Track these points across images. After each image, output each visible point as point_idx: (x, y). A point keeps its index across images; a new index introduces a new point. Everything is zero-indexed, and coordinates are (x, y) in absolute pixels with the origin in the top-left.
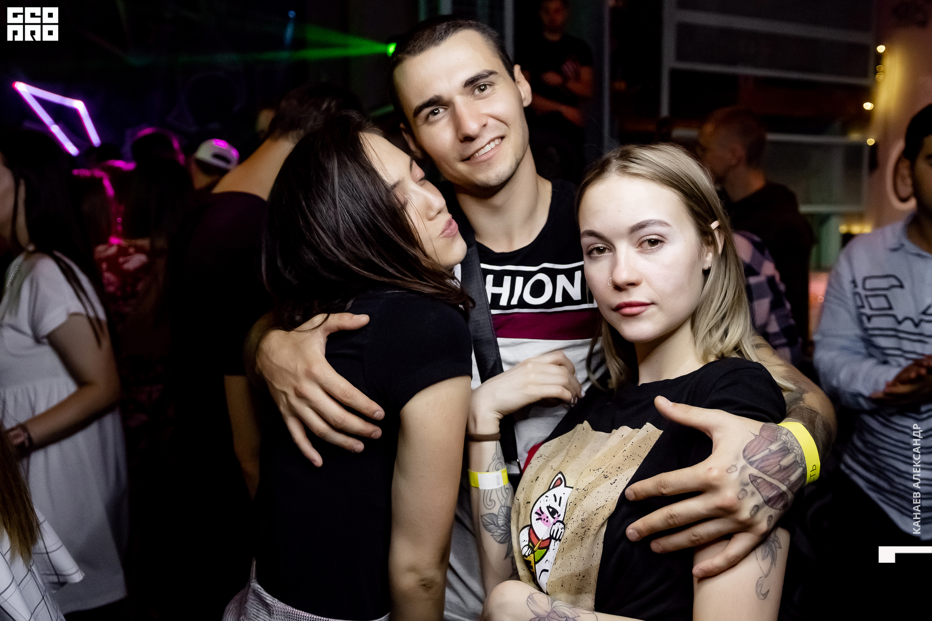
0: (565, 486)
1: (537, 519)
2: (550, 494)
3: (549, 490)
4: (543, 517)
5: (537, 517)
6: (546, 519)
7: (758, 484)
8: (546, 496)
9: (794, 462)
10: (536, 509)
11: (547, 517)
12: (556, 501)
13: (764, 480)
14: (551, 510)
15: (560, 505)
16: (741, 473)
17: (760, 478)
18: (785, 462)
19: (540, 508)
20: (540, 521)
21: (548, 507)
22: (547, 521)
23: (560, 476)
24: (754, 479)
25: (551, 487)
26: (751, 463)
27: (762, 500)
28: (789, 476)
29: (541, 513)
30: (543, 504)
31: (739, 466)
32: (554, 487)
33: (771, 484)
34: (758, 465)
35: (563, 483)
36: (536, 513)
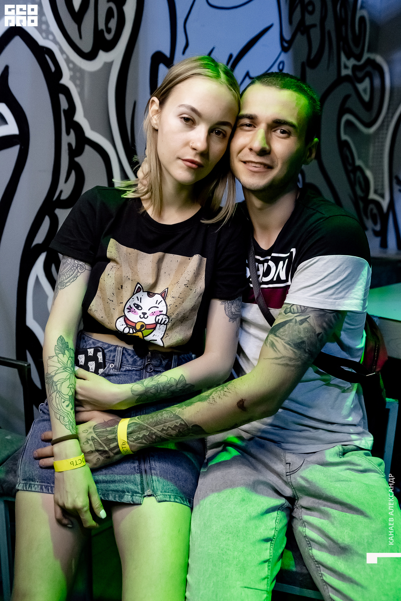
0: (143, 292)
1: (128, 312)
2: (135, 296)
3: (134, 294)
4: (132, 310)
5: (128, 310)
6: (134, 311)
7: (95, 442)
8: (133, 299)
9: (114, 439)
10: (127, 306)
11: (135, 310)
12: (138, 300)
13: (98, 441)
14: (136, 305)
15: (141, 302)
16: (88, 434)
17: (96, 439)
18: (110, 437)
19: (130, 305)
20: (130, 312)
21: (134, 304)
22: (135, 312)
23: (139, 285)
24: (93, 439)
25: (135, 293)
26: (95, 432)
27: (94, 449)
28: (110, 444)
29: (130, 308)
30: (131, 303)
31: (89, 431)
32: (136, 293)
33: (101, 444)
34: (97, 434)
35: (142, 290)
36: (128, 308)
